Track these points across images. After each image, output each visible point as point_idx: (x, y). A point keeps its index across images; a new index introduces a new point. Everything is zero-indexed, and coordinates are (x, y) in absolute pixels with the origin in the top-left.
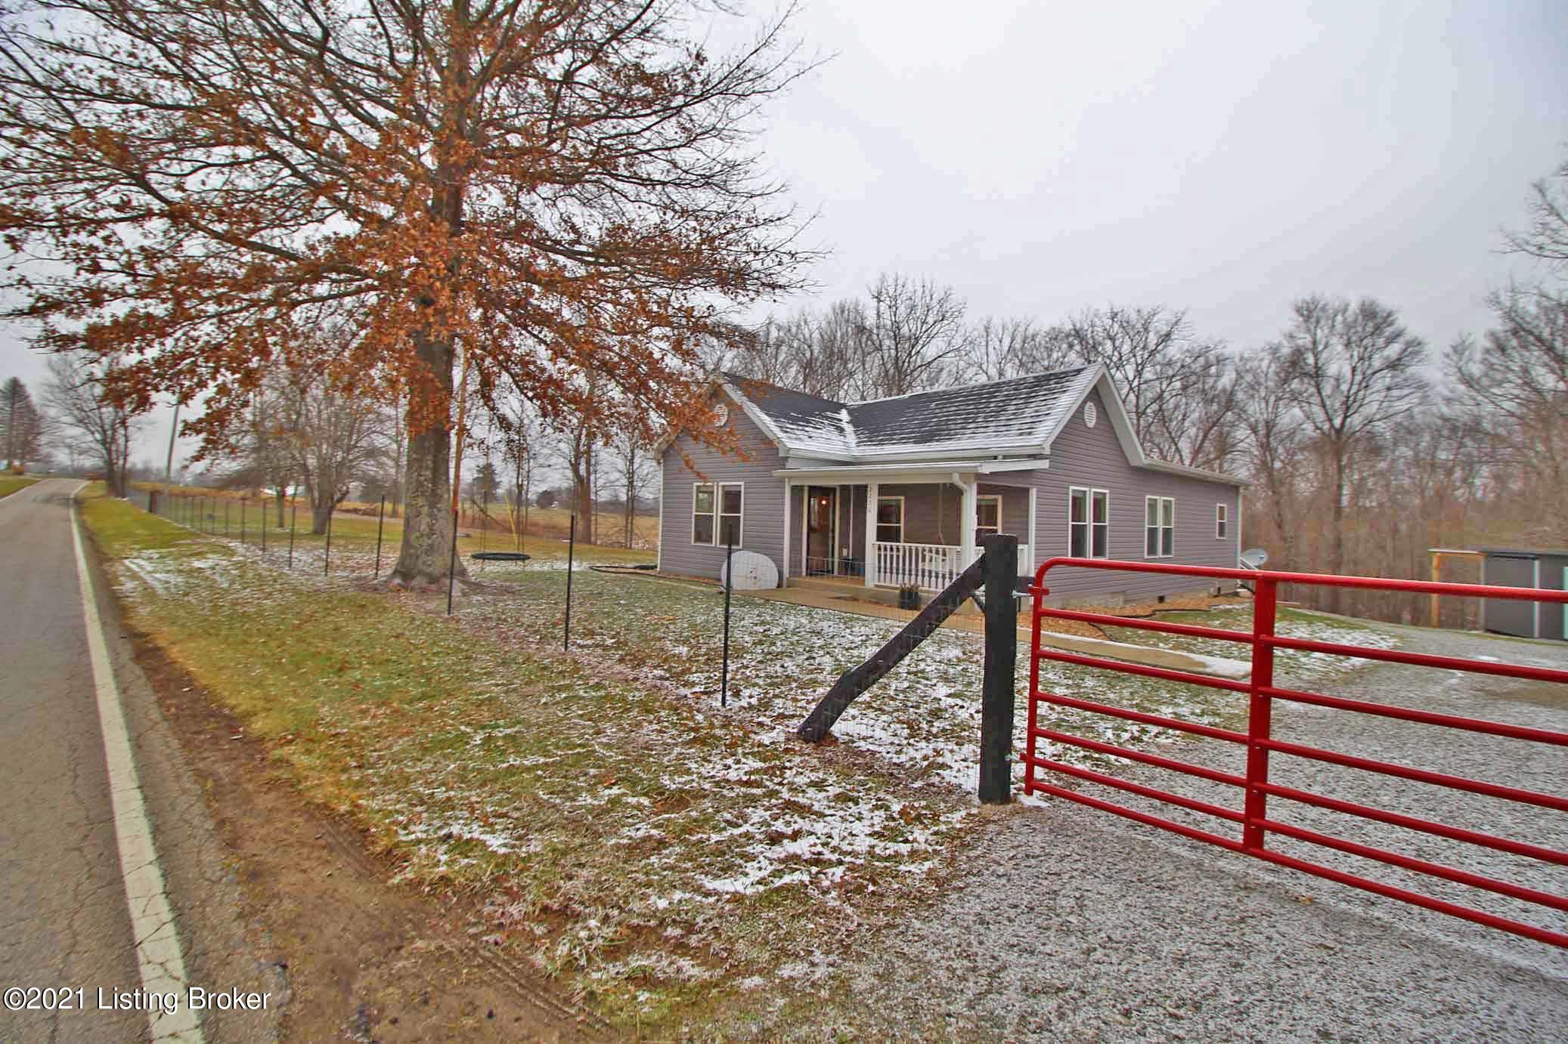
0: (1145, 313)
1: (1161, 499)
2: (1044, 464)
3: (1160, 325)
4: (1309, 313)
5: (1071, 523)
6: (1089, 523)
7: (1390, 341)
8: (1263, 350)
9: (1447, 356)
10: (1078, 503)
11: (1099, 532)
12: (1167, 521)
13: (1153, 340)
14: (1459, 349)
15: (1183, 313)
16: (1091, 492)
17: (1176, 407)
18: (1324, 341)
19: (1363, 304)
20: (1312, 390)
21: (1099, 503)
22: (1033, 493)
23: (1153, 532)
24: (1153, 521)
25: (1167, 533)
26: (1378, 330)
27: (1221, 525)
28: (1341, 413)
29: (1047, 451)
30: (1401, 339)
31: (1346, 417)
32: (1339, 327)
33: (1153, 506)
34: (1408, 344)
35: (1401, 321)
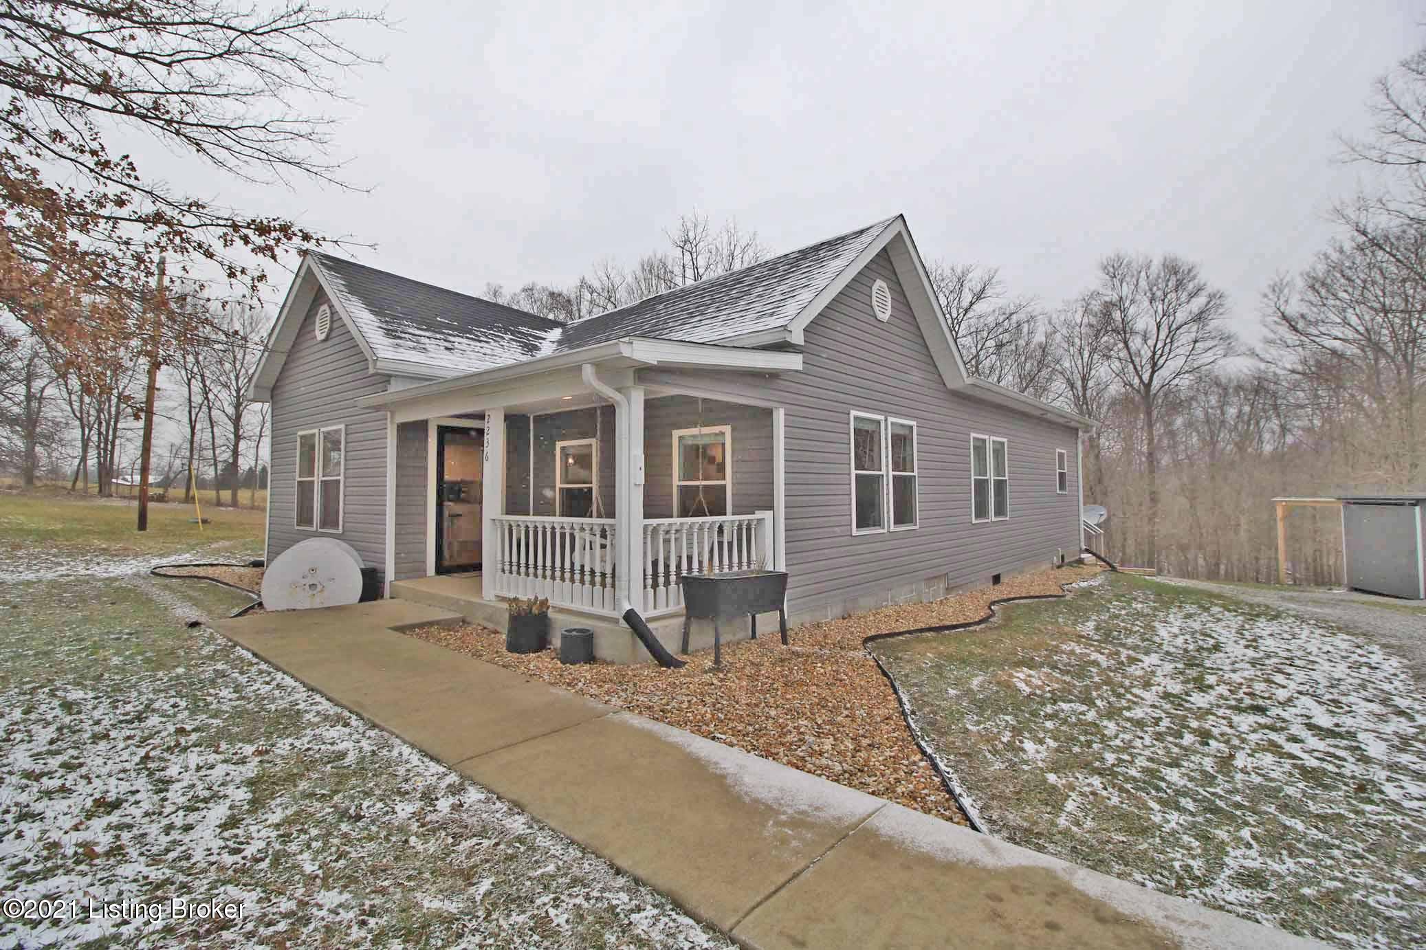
0: (959, 271)
1: (991, 440)
2: (794, 362)
3: (974, 282)
4: (1115, 270)
5: (854, 472)
6: (887, 472)
7: (1192, 296)
8: (1077, 301)
9: (1265, 296)
10: (866, 439)
11: (903, 487)
12: (999, 469)
13: (967, 298)
14: (1277, 289)
15: (996, 271)
16: (888, 425)
17: (992, 368)
18: (1130, 297)
19: (1165, 259)
20: (1121, 345)
21: (901, 441)
22: (780, 417)
23: (981, 486)
24: (982, 470)
25: (1000, 486)
26: (1179, 285)
27: (1062, 475)
28: (1148, 366)
29: (798, 338)
30: (1204, 293)
31: (1153, 372)
32: (1143, 284)
33: (980, 448)
34: (1211, 297)
35: (1203, 276)
